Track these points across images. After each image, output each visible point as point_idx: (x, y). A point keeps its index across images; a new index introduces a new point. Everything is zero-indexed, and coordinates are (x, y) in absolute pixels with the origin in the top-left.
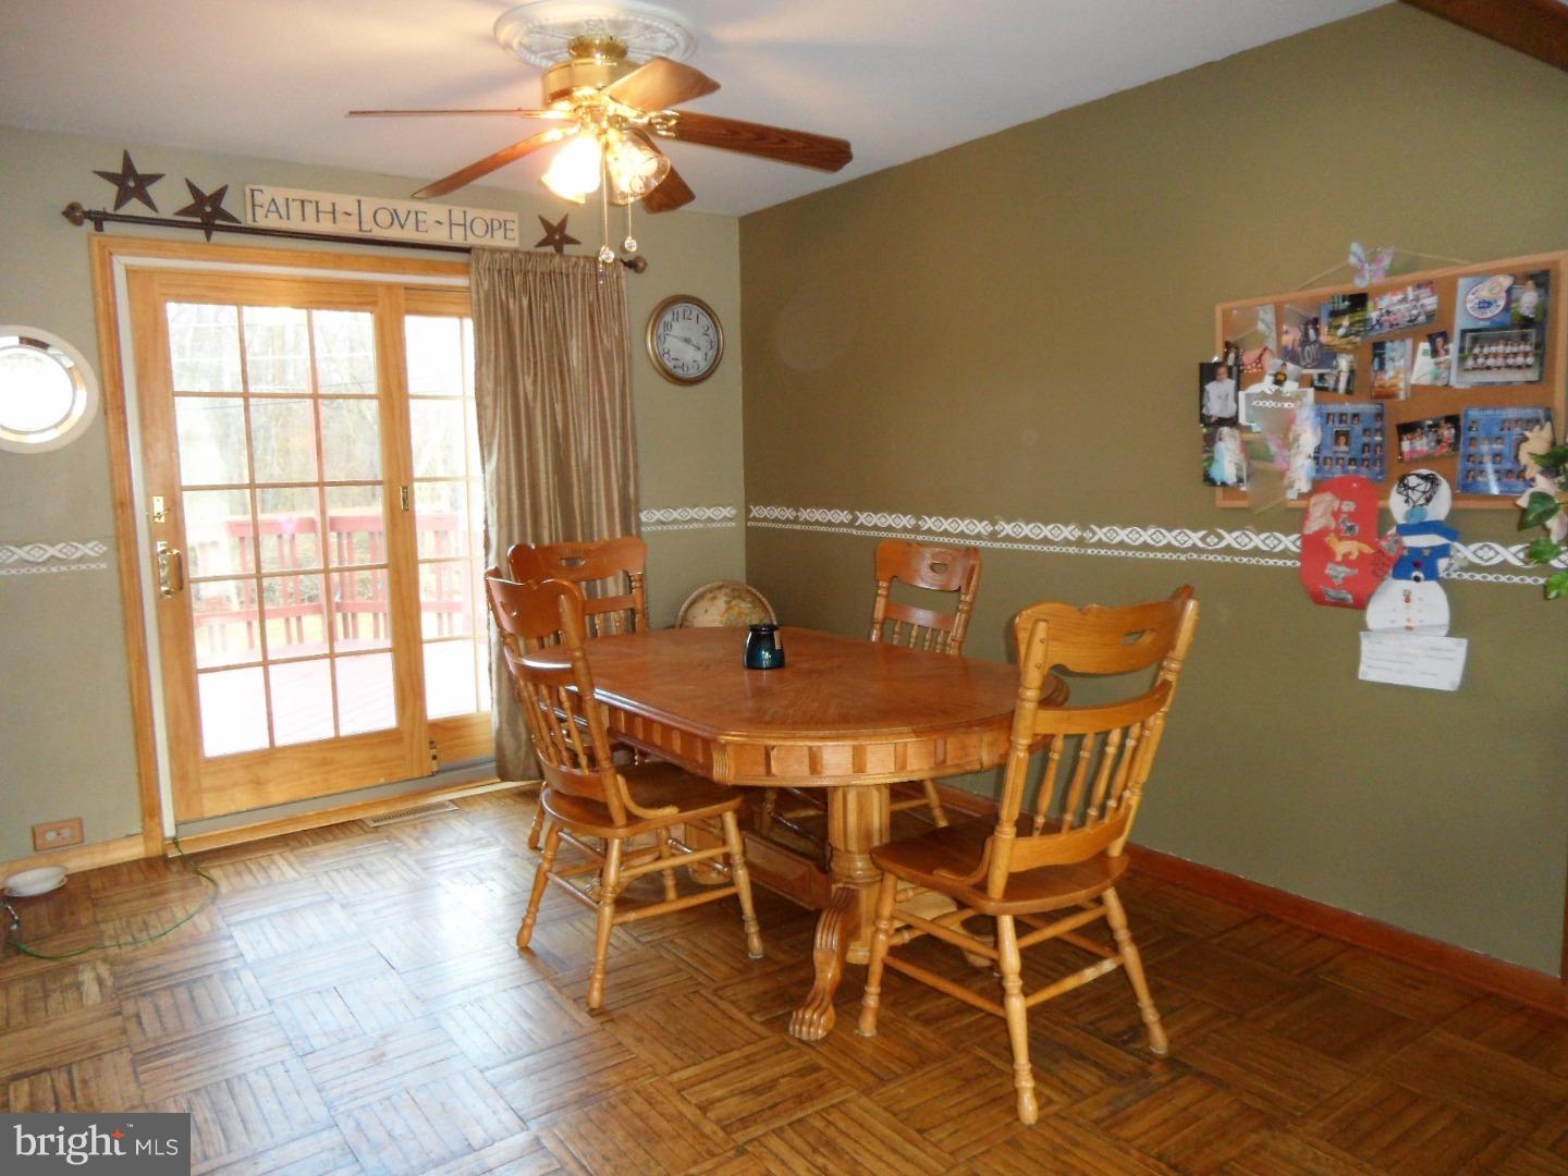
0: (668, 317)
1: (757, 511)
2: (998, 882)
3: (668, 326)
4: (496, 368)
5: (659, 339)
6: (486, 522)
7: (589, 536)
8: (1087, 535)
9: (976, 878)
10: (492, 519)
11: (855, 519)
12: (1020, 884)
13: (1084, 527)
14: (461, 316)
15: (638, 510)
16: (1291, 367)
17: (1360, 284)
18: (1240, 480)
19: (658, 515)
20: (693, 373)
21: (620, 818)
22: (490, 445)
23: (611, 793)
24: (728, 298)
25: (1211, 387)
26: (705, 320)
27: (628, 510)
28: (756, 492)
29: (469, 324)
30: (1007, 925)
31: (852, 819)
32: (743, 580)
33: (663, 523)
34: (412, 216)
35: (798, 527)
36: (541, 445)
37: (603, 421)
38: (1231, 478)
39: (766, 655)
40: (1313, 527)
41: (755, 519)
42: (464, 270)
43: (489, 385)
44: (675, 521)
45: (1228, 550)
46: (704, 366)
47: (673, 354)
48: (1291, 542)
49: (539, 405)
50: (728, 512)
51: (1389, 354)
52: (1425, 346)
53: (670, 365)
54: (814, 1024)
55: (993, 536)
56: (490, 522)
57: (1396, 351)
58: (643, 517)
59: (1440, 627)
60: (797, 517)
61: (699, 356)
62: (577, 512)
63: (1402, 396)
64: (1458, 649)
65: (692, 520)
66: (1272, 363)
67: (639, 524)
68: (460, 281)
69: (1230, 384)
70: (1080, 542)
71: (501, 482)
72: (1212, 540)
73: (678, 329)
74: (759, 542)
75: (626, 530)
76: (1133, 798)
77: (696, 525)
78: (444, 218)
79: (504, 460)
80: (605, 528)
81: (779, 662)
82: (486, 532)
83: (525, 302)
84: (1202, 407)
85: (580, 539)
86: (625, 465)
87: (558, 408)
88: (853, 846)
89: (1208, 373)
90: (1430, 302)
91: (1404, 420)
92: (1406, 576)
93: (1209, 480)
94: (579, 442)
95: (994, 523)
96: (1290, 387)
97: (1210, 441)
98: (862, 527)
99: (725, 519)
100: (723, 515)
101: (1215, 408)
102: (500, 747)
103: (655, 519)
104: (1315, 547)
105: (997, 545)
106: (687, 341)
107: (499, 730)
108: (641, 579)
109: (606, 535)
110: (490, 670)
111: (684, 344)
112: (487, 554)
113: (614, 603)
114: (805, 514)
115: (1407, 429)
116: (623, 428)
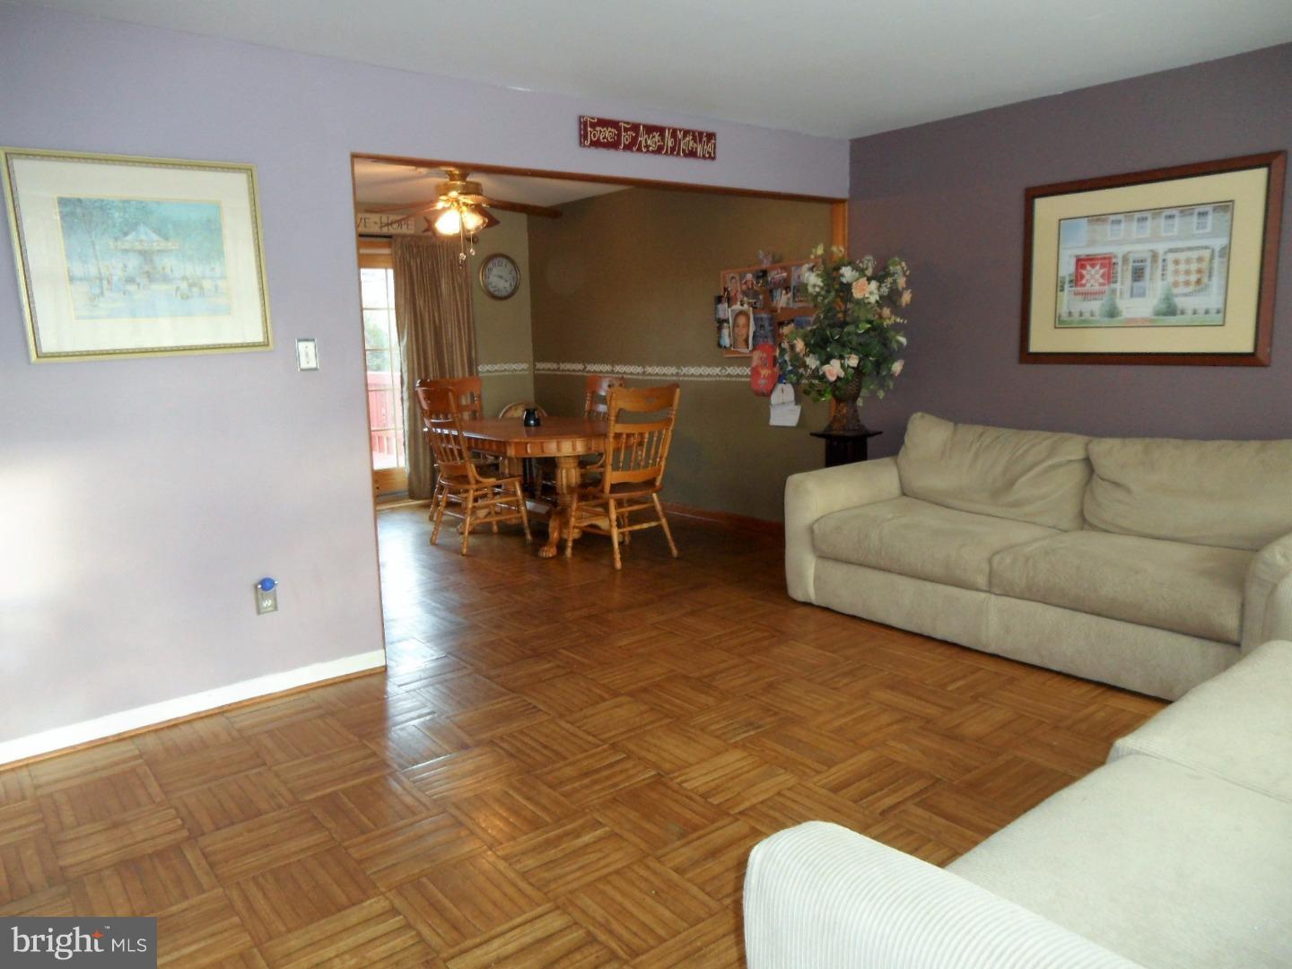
0: (490, 265)
1: (539, 365)
2: (607, 488)
3: (490, 270)
4: (405, 295)
5: (486, 277)
6: (401, 371)
7: (452, 376)
8: (680, 371)
9: (599, 488)
10: (405, 368)
11: (585, 368)
12: (616, 488)
13: (678, 367)
14: (386, 268)
15: (477, 365)
16: (745, 298)
17: (764, 267)
18: (731, 345)
19: (488, 367)
20: (504, 293)
21: (473, 481)
22: (403, 333)
23: (469, 470)
24: (522, 253)
25: (720, 306)
26: (510, 266)
27: (472, 364)
28: (539, 355)
29: (391, 272)
30: (612, 504)
31: (564, 480)
32: (533, 400)
33: (490, 372)
34: (363, 221)
35: (558, 373)
36: (428, 333)
37: (459, 321)
38: (728, 345)
39: (532, 422)
40: (754, 364)
41: (538, 370)
42: (389, 245)
43: (402, 302)
44: (496, 371)
45: (729, 375)
46: (509, 290)
47: (493, 285)
48: (747, 371)
49: (427, 314)
50: (525, 366)
51: (775, 294)
52: (784, 292)
53: (492, 290)
54: (549, 552)
55: (644, 373)
56: (403, 370)
57: (777, 293)
58: (480, 368)
59: (791, 402)
60: (559, 368)
61: (507, 285)
62: (447, 366)
63: (779, 311)
64: (798, 409)
65: (505, 370)
66: (740, 296)
67: (477, 372)
68: (386, 251)
69: (726, 305)
70: (677, 374)
71: (409, 350)
72: (724, 371)
73: (496, 271)
74: (540, 380)
75: (471, 373)
76: (663, 464)
77: (507, 373)
78: (378, 220)
79: (409, 340)
80: (460, 372)
81: (538, 423)
82: (402, 377)
83: (419, 262)
84: (716, 313)
85: (448, 376)
86: (470, 342)
87: (436, 315)
88: (565, 491)
89: (719, 300)
90: (785, 274)
91: (781, 320)
92: (782, 382)
93: (719, 345)
94: (446, 332)
95: (644, 368)
96: (746, 306)
97: (720, 329)
98: (589, 372)
99: (523, 370)
100: (522, 367)
101: (721, 315)
102: (410, 483)
103: (486, 370)
104: (755, 372)
105: (646, 378)
106: (501, 277)
107: (410, 475)
108: (479, 397)
109: (460, 375)
110: (404, 444)
111: (499, 279)
112: (402, 387)
113: (466, 408)
114: (562, 366)
115: (781, 324)
116: (469, 323)
